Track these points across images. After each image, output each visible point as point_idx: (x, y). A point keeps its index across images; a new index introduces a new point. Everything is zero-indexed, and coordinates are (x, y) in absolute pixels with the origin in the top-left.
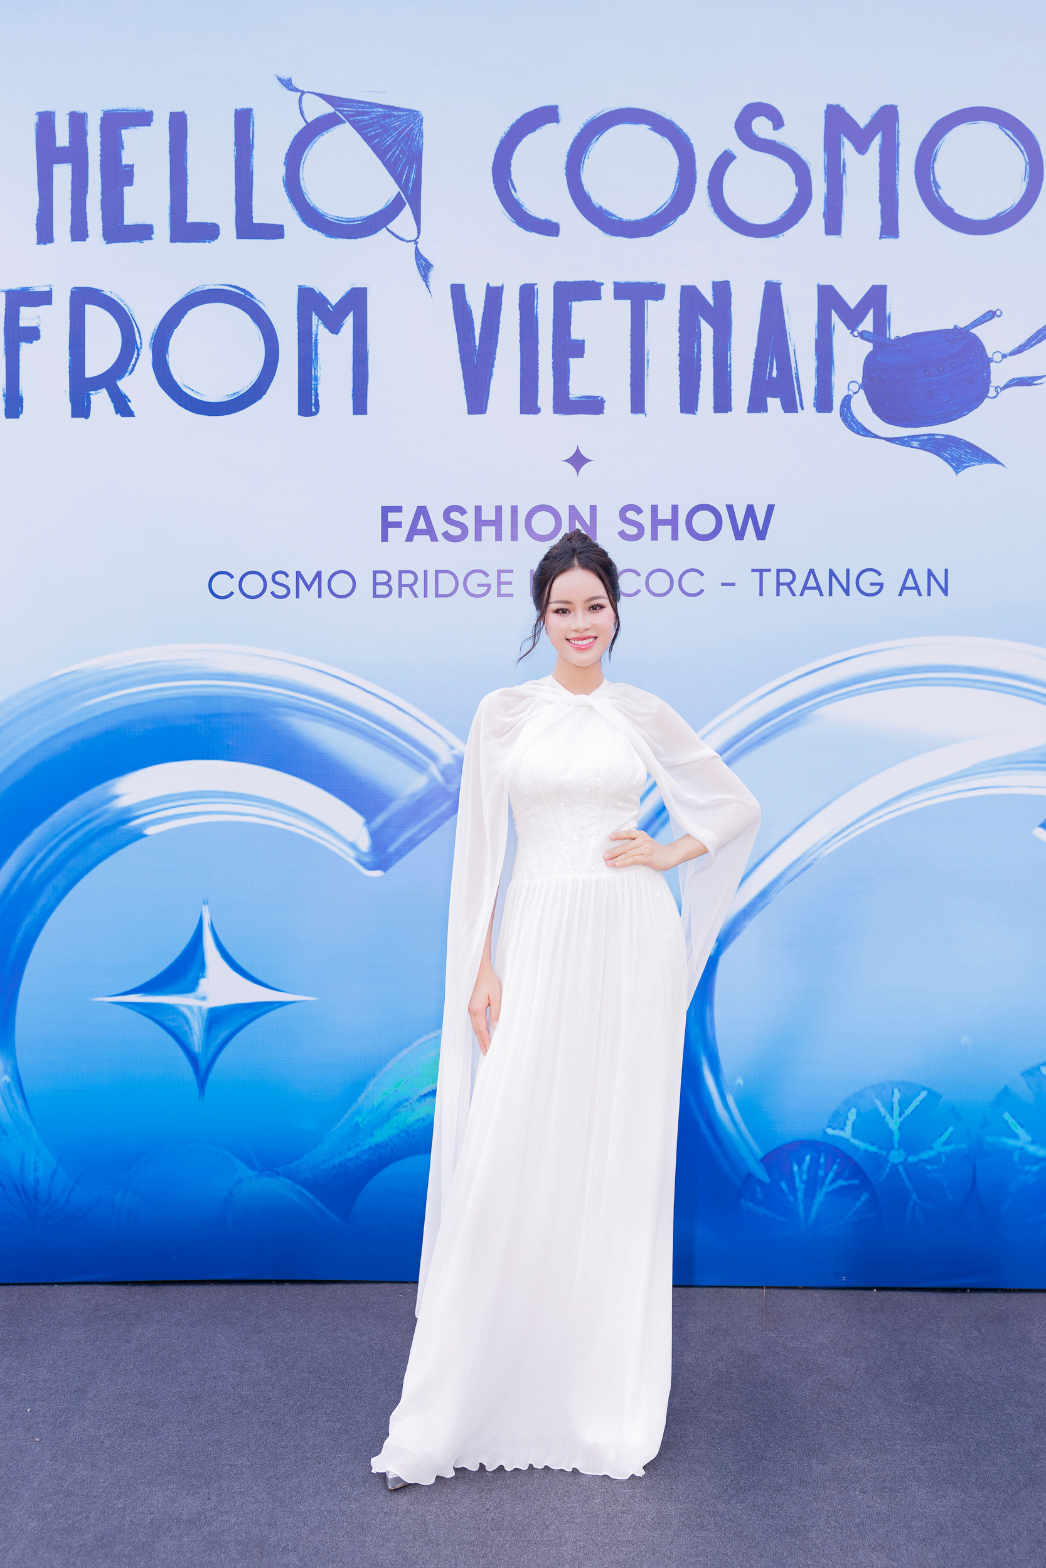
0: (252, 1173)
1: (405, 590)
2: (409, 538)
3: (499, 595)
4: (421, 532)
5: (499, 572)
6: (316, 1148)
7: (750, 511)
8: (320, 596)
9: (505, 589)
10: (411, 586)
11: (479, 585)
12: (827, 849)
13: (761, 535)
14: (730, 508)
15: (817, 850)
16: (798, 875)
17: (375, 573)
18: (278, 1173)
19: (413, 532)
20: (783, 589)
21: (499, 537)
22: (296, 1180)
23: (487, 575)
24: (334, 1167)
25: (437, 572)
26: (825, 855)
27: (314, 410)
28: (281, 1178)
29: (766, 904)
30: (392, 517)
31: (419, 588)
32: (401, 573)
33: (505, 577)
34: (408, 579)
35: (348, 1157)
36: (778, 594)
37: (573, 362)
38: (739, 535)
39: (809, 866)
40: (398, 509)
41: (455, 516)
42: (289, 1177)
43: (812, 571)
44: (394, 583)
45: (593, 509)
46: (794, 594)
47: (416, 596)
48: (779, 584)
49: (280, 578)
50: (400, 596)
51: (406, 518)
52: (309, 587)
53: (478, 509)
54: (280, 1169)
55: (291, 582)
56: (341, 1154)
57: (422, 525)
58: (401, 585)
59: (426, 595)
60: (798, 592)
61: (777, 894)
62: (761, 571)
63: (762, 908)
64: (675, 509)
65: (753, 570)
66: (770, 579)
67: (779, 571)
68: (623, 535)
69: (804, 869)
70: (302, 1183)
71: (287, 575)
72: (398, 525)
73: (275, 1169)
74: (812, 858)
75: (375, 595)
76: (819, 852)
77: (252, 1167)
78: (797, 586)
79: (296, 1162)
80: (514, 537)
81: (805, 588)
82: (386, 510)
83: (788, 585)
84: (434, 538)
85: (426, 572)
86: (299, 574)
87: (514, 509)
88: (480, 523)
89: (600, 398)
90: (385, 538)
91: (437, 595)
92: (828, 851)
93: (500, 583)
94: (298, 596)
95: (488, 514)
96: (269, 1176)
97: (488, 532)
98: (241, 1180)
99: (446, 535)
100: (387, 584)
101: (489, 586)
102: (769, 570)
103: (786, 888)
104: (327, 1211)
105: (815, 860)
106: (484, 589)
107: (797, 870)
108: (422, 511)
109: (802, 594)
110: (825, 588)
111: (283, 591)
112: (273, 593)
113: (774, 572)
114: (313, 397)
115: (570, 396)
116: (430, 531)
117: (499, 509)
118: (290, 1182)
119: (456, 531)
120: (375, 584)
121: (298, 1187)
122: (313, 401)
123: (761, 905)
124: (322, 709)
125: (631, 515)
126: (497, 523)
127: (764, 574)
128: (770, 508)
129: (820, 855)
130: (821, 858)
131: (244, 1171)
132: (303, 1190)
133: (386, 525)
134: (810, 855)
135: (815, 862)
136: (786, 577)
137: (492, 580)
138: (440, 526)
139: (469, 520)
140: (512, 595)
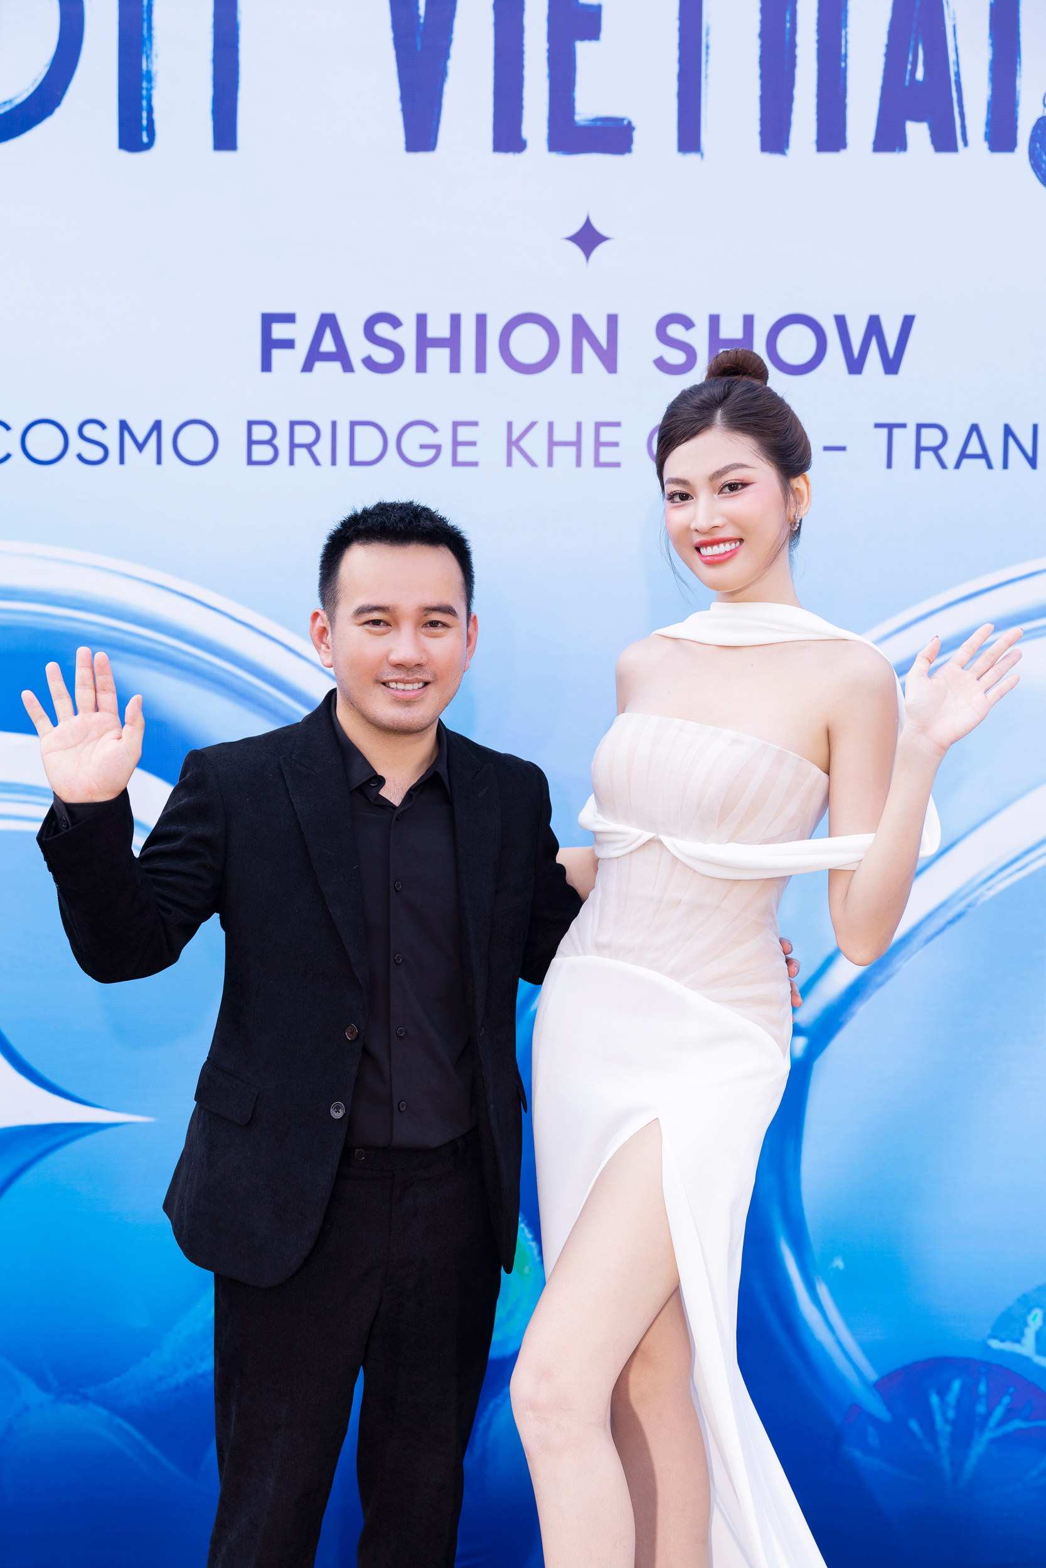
0: (45, 1397)
1: (301, 454)
2: (308, 367)
3: (455, 463)
4: (328, 357)
5: (456, 425)
6: (148, 1356)
7: (874, 326)
8: (159, 462)
9: (464, 454)
10: (309, 447)
11: (423, 447)
12: (989, 889)
13: (891, 366)
14: (841, 322)
15: (974, 890)
16: (941, 930)
17: (250, 424)
18: (86, 1398)
19: (314, 356)
20: (927, 457)
21: (455, 367)
22: (115, 1410)
23: (435, 429)
24: (177, 1388)
25: (353, 424)
26: (987, 898)
27: (145, 139)
28: (91, 1405)
29: (888, 978)
30: (279, 331)
31: (323, 450)
32: (293, 424)
33: (464, 434)
34: (304, 435)
35: (200, 1371)
36: (918, 466)
37: (583, 49)
38: (855, 365)
39: (960, 916)
40: (289, 318)
41: (382, 330)
42: (104, 1404)
43: (975, 428)
44: (282, 442)
45: (612, 320)
46: (943, 466)
47: (317, 463)
48: (919, 449)
49: (91, 431)
50: (292, 462)
51: (302, 332)
52: (140, 447)
53: (422, 320)
54: (91, 1391)
55: (110, 438)
56: (188, 1366)
57: (328, 344)
58: (293, 446)
59: (334, 463)
60: (950, 460)
61: (906, 961)
62: (890, 427)
63: (881, 984)
64: (748, 321)
65: (877, 426)
66: (904, 440)
67: (919, 427)
68: (661, 364)
69: (951, 922)
70: (126, 1415)
71: (103, 427)
72: (289, 344)
73: (82, 1390)
74: (965, 903)
75: (250, 462)
76: (976, 894)
77: (45, 1386)
78: (950, 454)
79: (116, 1379)
80: (481, 367)
81: (963, 455)
82: (268, 320)
83: (935, 450)
84: (348, 367)
85: (334, 424)
86: (124, 426)
87: (481, 320)
88: (424, 342)
89: (625, 122)
90: (266, 366)
91: (353, 462)
92: (992, 893)
93: (456, 443)
94: (122, 461)
95: (438, 328)
96: (72, 1402)
97: (438, 357)
98: (27, 1408)
99: (369, 362)
100: (269, 442)
101: (438, 448)
102: (903, 426)
103: (921, 951)
104: (164, 1461)
105: (969, 906)
106: (430, 454)
107: (939, 922)
108: (328, 322)
109: (957, 466)
110: (996, 456)
111: (98, 453)
112: (80, 457)
113: (911, 430)
114: (144, 115)
115: (577, 118)
116: (341, 356)
117: (455, 320)
118: (104, 1412)
119: (384, 356)
120: (251, 443)
121: (118, 1420)
122: (145, 122)
123: (879, 979)
124: (162, 648)
125: (675, 331)
126: (452, 343)
127: (896, 431)
128: (908, 321)
129: (978, 898)
130: (979, 903)
131: (32, 1394)
132: (127, 1426)
133: (269, 344)
134: (962, 899)
135: (970, 910)
136: (931, 438)
137: (444, 438)
138: (358, 347)
139: (406, 338)
140: (475, 464)
